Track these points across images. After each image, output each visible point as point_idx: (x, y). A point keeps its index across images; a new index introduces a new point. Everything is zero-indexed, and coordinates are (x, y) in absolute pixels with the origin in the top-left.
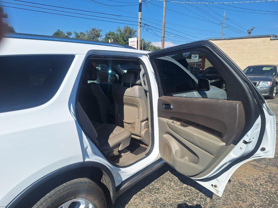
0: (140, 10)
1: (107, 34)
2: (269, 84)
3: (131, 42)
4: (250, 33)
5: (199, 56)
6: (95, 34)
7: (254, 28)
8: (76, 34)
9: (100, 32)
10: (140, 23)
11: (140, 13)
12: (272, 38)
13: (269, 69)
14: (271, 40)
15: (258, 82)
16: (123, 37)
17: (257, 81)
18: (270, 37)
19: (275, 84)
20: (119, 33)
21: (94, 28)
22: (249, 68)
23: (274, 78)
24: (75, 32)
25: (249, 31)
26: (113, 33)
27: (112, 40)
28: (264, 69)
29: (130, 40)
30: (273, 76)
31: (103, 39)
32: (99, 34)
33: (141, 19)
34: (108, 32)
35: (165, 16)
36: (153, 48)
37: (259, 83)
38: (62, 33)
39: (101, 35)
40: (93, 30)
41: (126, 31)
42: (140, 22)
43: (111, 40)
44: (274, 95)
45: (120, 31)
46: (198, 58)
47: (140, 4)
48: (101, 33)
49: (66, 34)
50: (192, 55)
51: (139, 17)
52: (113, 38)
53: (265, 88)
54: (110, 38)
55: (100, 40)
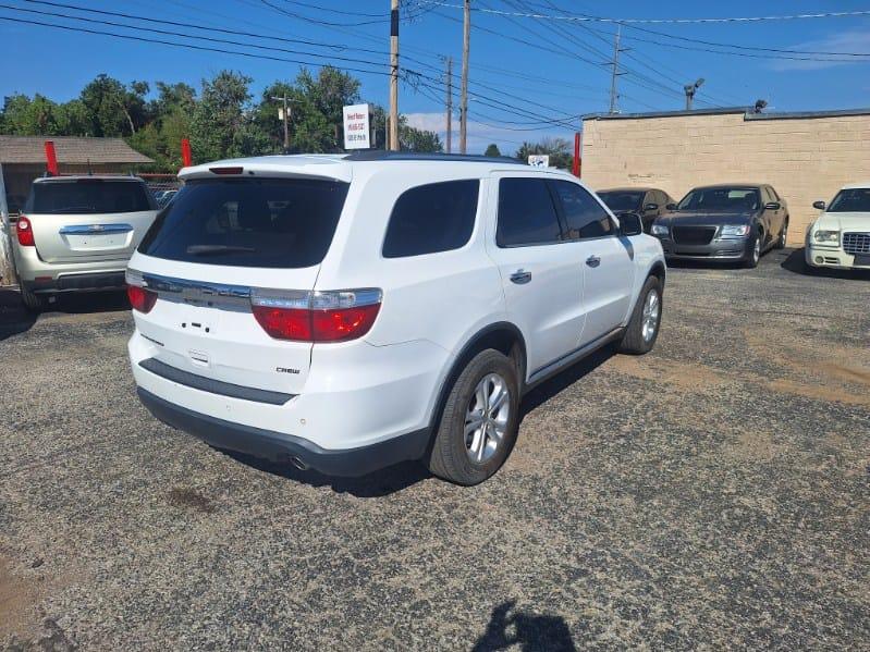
0: (395, 32)
1: (269, 89)
2: (744, 229)
3: (350, 117)
4: (692, 94)
5: (551, 159)
6: (230, 92)
7: (702, 81)
8: (164, 89)
9: (247, 85)
10: (396, 67)
11: (394, 39)
12: (748, 116)
13: (741, 194)
14: (745, 120)
15: (718, 228)
16: (319, 102)
17: (717, 223)
18: (744, 112)
19: (758, 232)
20: (304, 88)
21: (228, 73)
22: (696, 193)
23: (755, 216)
24: (161, 84)
25: (690, 88)
26: (287, 87)
27: (289, 110)
28: (732, 195)
29: (347, 110)
30: (753, 212)
31: (256, 106)
32: (244, 90)
33: (397, 55)
34: (270, 84)
35: (468, 51)
36: (412, 135)
37: (721, 229)
38: (117, 84)
39: (248, 93)
40: (225, 77)
41: (326, 81)
42: (394, 63)
43: (285, 111)
44: (756, 258)
45: (309, 81)
46: (546, 164)
47: (395, 14)
48: (251, 89)
49: (130, 90)
50: (530, 157)
51: (393, 50)
52: (289, 104)
53: (735, 242)
54: (280, 104)
55: (247, 109)
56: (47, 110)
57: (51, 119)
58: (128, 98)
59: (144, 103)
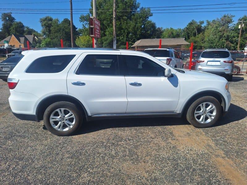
6: (226, 21)
21: (226, 15)
24: (208, 21)
27: (243, 25)
31: (235, 25)
38: (196, 22)
39: (232, 21)
43: (241, 25)
48: (233, 19)
49: (198, 24)
52: (244, 23)
54: (241, 23)
55: (231, 25)
56: (172, 31)
57: (172, 33)
58: (197, 26)
59: (201, 27)
